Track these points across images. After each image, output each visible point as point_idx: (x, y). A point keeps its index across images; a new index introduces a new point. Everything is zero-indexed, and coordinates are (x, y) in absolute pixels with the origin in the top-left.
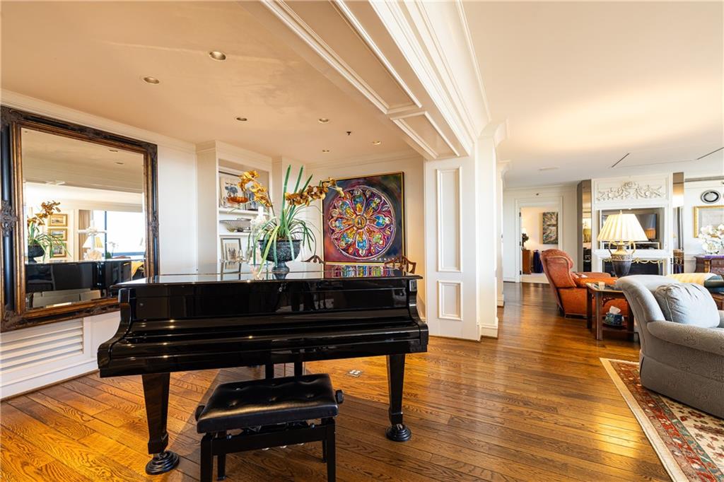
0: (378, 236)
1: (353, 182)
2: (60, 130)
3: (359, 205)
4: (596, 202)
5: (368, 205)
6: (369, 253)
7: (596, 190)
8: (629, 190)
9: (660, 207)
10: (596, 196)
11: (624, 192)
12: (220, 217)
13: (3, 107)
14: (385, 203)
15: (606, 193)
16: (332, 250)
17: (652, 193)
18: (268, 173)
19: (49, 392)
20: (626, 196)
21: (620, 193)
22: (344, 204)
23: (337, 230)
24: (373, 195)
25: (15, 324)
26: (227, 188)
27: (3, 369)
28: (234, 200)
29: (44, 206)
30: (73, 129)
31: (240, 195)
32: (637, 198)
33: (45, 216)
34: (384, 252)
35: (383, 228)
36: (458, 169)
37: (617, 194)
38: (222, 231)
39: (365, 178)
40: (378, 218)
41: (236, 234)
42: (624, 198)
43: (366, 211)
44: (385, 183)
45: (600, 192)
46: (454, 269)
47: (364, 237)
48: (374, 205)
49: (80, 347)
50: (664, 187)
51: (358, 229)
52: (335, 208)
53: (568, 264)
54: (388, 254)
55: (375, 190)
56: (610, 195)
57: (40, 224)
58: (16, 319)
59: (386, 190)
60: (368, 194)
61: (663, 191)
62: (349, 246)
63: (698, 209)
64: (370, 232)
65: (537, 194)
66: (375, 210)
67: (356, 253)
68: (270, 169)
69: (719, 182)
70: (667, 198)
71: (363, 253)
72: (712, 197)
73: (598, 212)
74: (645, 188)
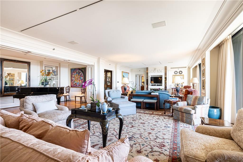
1: (76, 69)
2: (11, 61)
3: (77, 74)
5: (79, 74)
7: (149, 70)
9: (161, 75)
13: (1, 58)
14: (82, 74)
16: (72, 85)
18: (58, 67)
19: (7, 109)
20: (155, 72)
22: (75, 74)
23: (73, 80)
24: (80, 72)
25: (2, 96)
26: (47, 70)
27: (1, 104)
29: (8, 74)
30: (13, 61)
32: (157, 72)
33: (8, 76)
34: (81, 85)
35: (82, 80)
36: (92, 68)
39: (78, 68)
40: (81, 77)
43: (79, 76)
44: (82, 70)
47: (78, 82)
48: (80, 74)
49: (13, 102)
51: (77, 80)
52: (73, 75)
55: (80, 71)
57: (7, 78)
58: (2, 95)
59: (82, 71)
60: (79, 72)
62: (76, 84)
64: (79, 81)
66: (80, 76)
67: (77, 85)
68: (58, 66)
69: (178, 69)
70: (163, 73)
71: (78, 85)
72: (176, 73)
73: (149, 76)
74: (159, 70)
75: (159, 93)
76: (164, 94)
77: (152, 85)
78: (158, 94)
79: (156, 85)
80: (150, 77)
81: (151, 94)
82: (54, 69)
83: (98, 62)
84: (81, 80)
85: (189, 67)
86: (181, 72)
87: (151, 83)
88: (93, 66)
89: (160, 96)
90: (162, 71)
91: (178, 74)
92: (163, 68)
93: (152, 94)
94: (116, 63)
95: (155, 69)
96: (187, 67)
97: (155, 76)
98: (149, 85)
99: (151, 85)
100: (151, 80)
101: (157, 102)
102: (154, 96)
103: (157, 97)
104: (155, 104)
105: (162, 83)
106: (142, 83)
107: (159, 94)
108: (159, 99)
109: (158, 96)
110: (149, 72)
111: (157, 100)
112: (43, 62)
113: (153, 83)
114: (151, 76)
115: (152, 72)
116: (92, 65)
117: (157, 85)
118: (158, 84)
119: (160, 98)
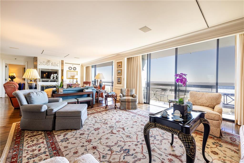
4: (39, 65)
7: (39, 61)
8: (49, 63)
9: (58, 69)
10: (39, 63)
11: (48, 63)
15: (42, 63)
17: (56, 65)
20: (49, 65)
21: (47, 63)
32: (52, 66)
37: (46, 64)
42: (48, 65)
45: (40, 62)
50: (59, 64)
53: (15, 87)
56: (44, 64)
61: (59, 65)
63: (68, 71)
65: (16, 59)
69: (72, 65)
72: (70, 68)
74: (54, 63)
77: (43, 81)
78: (91, 90)
80: (40, 70)
81: (83, 92)
85: (82, 65)
86: (75, 69)
91: (72, 70)
96: (80, 65)
97: (49, 69)
114: (42, 69)
117: (51, 81)
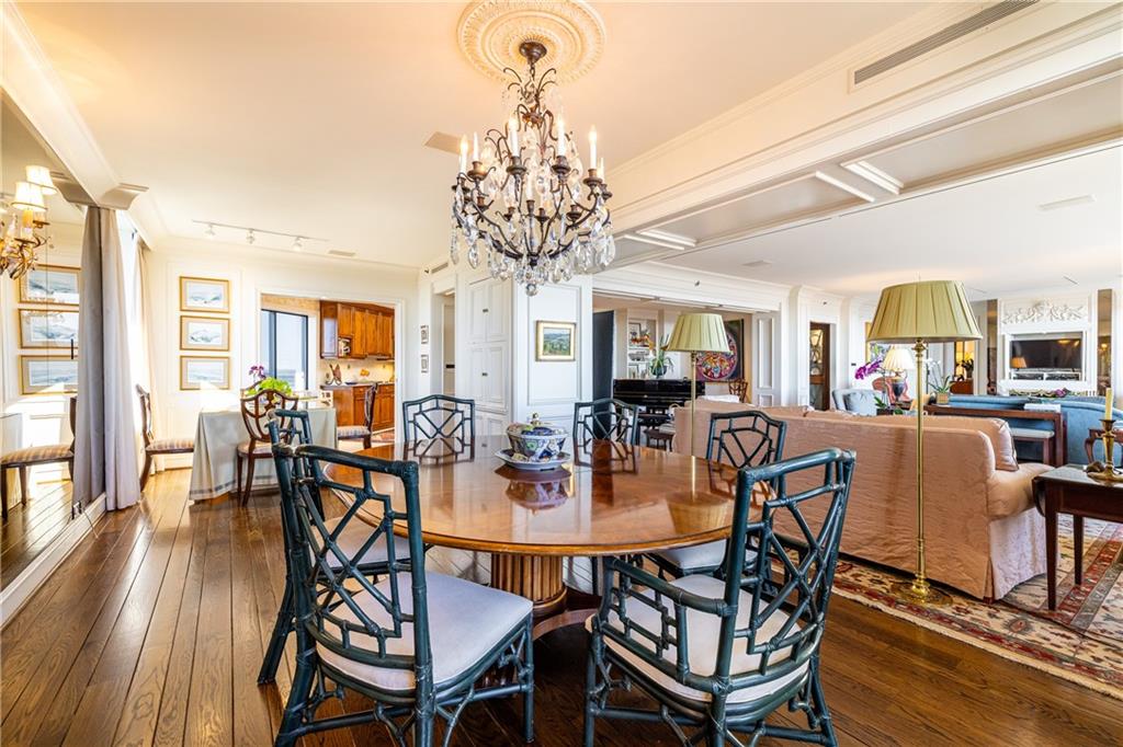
0: (726, 363)
4: (1003, 324)
6: (721, 376)
7: (1002, 312)
8: (1042, 312)
9: (1081, 330)
10: (1002, 320)
11: (1036, 314)
12: (629, 352)
14: (731, 341)
15: (1014, 315)
17: (1070, 315)
18: (655, 321)
20: (1038, 318)
21: (1031, 313)
28: (635, 340)
31: (638, 337)
32: (1052, 320)
34: (729, 375)
36: (771, 320)
37: (1027, 317)
38: (629, 361)
41: (636, 362)
42: (1036, 320)
44: (732, 325)
45: (1006, 314)
46: (767, 386)
47: (718, 365)
50: (1086, 307)
51: (714, 359)
54: (732, 377)
59: (732, 330)
62: (708, 370)
64: (722, 361)
67: (712, 376)
68: (656, 318)
70: (1090, 320)
71: (716, 375)
73: (1004, 336)
74: (1062, 308)
75: (1062, 406)
76: (1089, 408)
77: (1020, 377)
78: (1057, 408)
79: (1046, 376)
80: (1009, 339)
81: (1023, 409)
82: (644, 328)
83: (793, 300)
84: (729, 359)
87: (1012, 367)
88: (776, 314)
89: (1069, 419)
90: (1084, 311)
92: (1090, 298)
93: (1027, 406)
94: (848, 298)
95: (1037, 305)
97: (1040, 334)
98: (1004, 377)
99: (1013, 375)
100: (1014, 354)
101: (1053, 440)
102: (1036, 416)
103: (1055, 421)
104: (1042, 443)
105: (1080, 367)
106: (957, 365)
107: (1066, 409)
108: (1065, 426)
109: (1059, 414)
110: (1001, 317)
111: (1055, 431)
112: (626, 311)
113: (1025, 365)
114: (1015, 336)
115: (1019, 317)
116: (772, 312)
117: (1051, 378)
118: (1058, 372)
119: (1069, 426)
